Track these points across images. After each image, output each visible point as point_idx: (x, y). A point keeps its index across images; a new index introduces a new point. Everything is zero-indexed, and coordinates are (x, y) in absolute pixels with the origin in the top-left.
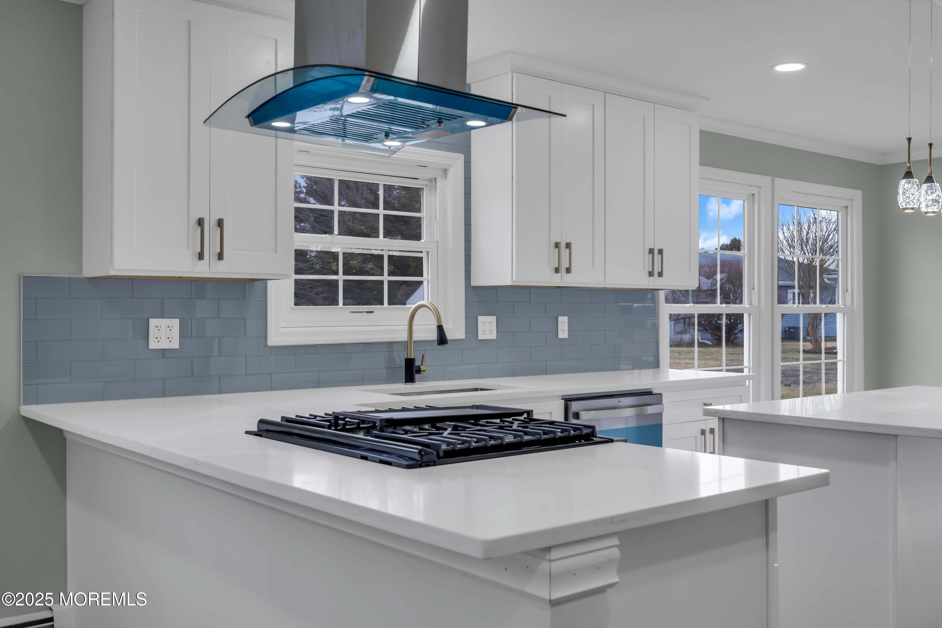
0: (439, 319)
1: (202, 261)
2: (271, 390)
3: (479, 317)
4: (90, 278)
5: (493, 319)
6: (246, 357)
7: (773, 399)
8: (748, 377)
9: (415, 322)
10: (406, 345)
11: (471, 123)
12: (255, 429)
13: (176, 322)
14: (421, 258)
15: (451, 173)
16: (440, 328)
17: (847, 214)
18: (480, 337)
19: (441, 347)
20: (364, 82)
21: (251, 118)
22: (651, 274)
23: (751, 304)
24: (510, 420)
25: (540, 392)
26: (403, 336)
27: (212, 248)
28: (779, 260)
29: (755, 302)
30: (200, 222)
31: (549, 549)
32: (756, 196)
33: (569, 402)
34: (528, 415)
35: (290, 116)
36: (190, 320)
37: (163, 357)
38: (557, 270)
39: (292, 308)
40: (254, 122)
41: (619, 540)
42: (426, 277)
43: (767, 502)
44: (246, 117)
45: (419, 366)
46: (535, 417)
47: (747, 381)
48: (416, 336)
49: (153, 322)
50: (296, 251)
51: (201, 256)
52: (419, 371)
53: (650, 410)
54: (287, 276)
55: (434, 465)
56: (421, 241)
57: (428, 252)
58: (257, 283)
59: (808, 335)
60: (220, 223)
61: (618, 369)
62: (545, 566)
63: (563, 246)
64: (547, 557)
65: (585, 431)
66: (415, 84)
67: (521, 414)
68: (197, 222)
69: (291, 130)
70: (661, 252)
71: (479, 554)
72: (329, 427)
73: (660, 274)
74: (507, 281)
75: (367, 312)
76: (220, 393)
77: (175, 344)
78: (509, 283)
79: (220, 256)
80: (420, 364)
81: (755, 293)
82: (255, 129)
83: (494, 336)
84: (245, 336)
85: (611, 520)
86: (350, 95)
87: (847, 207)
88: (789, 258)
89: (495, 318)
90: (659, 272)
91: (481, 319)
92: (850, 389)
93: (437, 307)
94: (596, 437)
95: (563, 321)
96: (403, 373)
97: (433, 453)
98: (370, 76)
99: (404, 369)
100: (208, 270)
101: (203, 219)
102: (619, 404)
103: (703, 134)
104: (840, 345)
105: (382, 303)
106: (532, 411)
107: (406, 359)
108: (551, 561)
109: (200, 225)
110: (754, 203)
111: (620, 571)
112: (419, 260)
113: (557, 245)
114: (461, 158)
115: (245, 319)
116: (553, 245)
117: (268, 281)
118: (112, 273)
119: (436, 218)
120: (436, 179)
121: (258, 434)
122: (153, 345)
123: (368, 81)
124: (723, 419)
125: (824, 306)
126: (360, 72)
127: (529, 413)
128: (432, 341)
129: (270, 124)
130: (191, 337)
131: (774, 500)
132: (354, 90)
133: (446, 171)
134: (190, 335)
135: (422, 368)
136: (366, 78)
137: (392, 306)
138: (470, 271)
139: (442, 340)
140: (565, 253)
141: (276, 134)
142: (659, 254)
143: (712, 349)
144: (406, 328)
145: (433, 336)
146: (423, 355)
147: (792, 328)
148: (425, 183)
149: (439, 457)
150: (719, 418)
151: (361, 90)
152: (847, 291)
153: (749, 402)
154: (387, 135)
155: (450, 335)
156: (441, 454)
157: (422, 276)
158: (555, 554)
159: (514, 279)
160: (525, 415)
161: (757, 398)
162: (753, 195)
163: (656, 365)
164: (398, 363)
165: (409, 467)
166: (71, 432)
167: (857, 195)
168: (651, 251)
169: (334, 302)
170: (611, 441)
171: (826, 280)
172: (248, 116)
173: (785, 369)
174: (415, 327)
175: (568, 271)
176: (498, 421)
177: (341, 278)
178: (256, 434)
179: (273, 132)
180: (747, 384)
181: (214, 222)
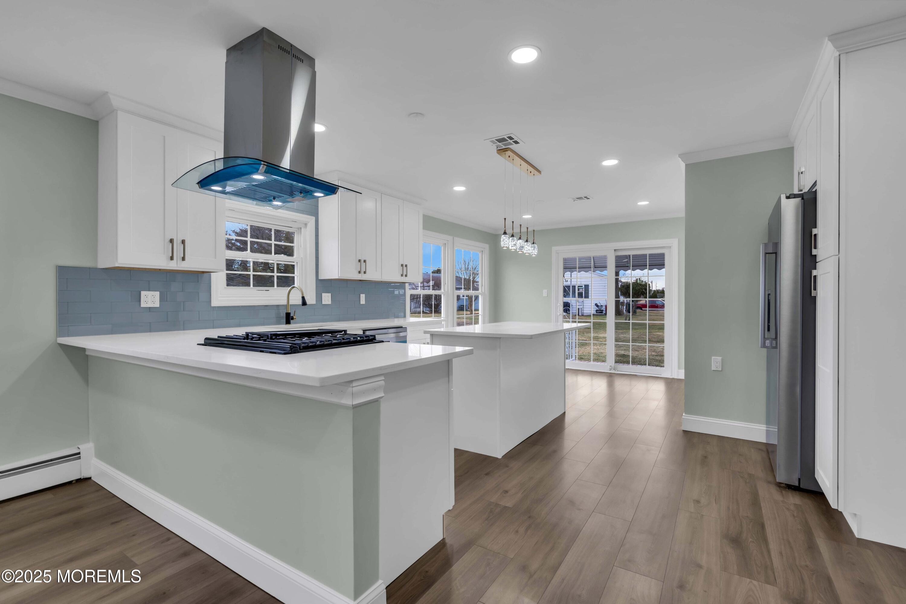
0: (302, 294)
1: (172, 261)
2: (213, 328)
3: (323, 294)
4: (103, 269)
5: (329, 295)
6: (199, 312)
7: (453, 327)
8: (443, 320)
9: (290, 295)
10: (286, 306)
11: (317, 194)
12: (203, 343)
13: (157, 294)
14: (294, 265)
15: (309, 225)
16: (303, 298)
17: (483, 254)
18: (323, 303)
19: (304, 307)
20: (261, 167)
21: (199, 184)
22: (402, 275)
23: (444, 291)
24: (336, 334)
25: (351, 327)
26: (284, 302)
27: (178, 253)
28: (457, 277)
29: (446, 290)
30: (171, 241)
31: (352, 381)
32: (447, 245)
33: (365, 331)
34: (345, 332)
35: (222, 183)
36: (166, 293)
37: (150, 311)
38: (359, 272)
39: (225, 288)
40: (201, 186)
41: (384, 377)
42: (296, 274)
43: (448, 361)
44: (196, 184)
45: (293, 316)
46: (348, 333)
47: (443, 322)
48: (291, 302)
49: (143, 293)
50: (227, 260)
51: (172, 258)
52: (293, 319)
53: (402, 334)
54: (222, 271)
55: (298, 353)
56: (294, 257)
57: (297, 263)
58: (205, 274)
59: (468, 308)
60: (183, 242)
61: (388, 318)
62: (350, 389)
63: (362, 261)
64: (351, 385)
65: (371, 338)
66: (288, 171)
67: (341, 331)
68: (169, 241)
69: (223, 192)
70: (406, 266)
71: (317, 384)
72: (244, 339)
73: (406, 276)
74: (336, 277)
75: (266, 290)
76: (184, 330)
77: (157, 305)
78: (337, 277)
79: (183, 259)
80: (293, 315)
81: (446, 285)
82: (202, 190)
83: (330, 303)
84: (198, 301)
85: (381, 368)
86: (254, 174)
87: (482, 251)
88: (461, 276)
89: (330, 294)
90: (405, 275)
91: (324, 295)
92: (484, 323)
93: (302, 288)
94: (376, 340)
95: (363, 296)
96: (285, 320)
97: (297, 347)
98: (264, 165)
99: (285, 318)
100: (176, 266)
101: (173, 239)
102: (388, 332)
103: (424, 216)
104: (480, 312)
105: (273, 286)
106: (347, 330)
107: (286, 313)
108: (353, 387)
109: (171, 242)
110: (446, 247)
111: (385, 392)
112: (293, 266)
113: (360, 261)
114: (314, 218)
115: (198, 293)
116: (357, 261)
117: (212, 274)
118: (117, 265)
119: (301, 247)
120: (301, 228)
121: (205, 345)
122: (143, 305)
123: (263, 167)
124: (432, 334)
125: (474, 292)
126: (258, 161)
127: (345, 331)
128: (299, 305)
129: (210, 187)
130: (167, 301)
131: (452, 360)
132: (256, 171)
133: (306, 224)
134: (166, 300)
135: (294, 317)
136: (262, 166)
137: (279, 288)
138: (318, 272)
139: (304, 303)
140: (363, 264)
141: (215, 195)
142: (405, 267)
143: (429, 315)
144: (286, 298)
145: (300, 302)
146: (295, 311)
147: (462, 306)
148: (296, 230)
149: (300, 349)
150: (430, 334)
151: (259, 171)
152: (483, 286)
153: (444, 328)
154: (274, 198)
155: (308, 302)
156: (302, 348)
157: (294, 273)
158: (354, 384)
159: (339, 276)
160: (343, 332)
161: (447, 326)
162: (445, 244)
163: (405, 316)
164: (282, 315)
165: (285, 354)
166: (90, 349)
167: (487, 246)
168: (402, 265)
169: (248, 285)
170: (383, 342)
171: (475, 285)
172: (198, 183)
173: (459, 322)
174: (290, 298)
175: (365, 273)
176: (330, 335)
177: (251, 273)
178: (203, 345)
179: (213, 193)
180: (443, 323)
181: (180, 241)
